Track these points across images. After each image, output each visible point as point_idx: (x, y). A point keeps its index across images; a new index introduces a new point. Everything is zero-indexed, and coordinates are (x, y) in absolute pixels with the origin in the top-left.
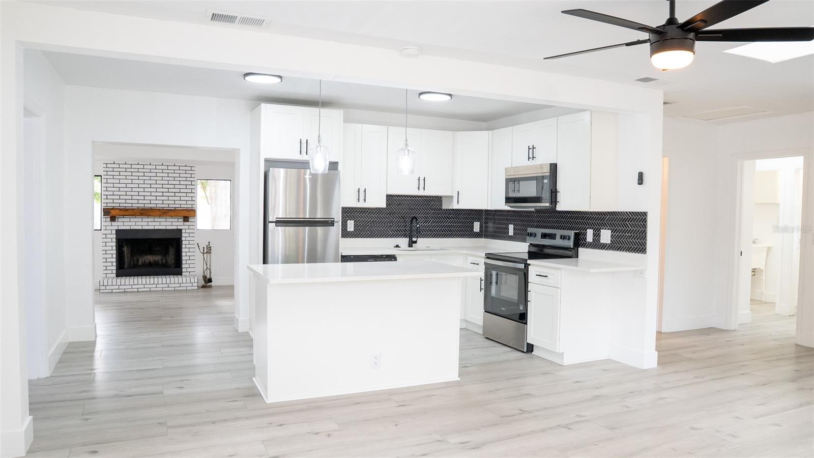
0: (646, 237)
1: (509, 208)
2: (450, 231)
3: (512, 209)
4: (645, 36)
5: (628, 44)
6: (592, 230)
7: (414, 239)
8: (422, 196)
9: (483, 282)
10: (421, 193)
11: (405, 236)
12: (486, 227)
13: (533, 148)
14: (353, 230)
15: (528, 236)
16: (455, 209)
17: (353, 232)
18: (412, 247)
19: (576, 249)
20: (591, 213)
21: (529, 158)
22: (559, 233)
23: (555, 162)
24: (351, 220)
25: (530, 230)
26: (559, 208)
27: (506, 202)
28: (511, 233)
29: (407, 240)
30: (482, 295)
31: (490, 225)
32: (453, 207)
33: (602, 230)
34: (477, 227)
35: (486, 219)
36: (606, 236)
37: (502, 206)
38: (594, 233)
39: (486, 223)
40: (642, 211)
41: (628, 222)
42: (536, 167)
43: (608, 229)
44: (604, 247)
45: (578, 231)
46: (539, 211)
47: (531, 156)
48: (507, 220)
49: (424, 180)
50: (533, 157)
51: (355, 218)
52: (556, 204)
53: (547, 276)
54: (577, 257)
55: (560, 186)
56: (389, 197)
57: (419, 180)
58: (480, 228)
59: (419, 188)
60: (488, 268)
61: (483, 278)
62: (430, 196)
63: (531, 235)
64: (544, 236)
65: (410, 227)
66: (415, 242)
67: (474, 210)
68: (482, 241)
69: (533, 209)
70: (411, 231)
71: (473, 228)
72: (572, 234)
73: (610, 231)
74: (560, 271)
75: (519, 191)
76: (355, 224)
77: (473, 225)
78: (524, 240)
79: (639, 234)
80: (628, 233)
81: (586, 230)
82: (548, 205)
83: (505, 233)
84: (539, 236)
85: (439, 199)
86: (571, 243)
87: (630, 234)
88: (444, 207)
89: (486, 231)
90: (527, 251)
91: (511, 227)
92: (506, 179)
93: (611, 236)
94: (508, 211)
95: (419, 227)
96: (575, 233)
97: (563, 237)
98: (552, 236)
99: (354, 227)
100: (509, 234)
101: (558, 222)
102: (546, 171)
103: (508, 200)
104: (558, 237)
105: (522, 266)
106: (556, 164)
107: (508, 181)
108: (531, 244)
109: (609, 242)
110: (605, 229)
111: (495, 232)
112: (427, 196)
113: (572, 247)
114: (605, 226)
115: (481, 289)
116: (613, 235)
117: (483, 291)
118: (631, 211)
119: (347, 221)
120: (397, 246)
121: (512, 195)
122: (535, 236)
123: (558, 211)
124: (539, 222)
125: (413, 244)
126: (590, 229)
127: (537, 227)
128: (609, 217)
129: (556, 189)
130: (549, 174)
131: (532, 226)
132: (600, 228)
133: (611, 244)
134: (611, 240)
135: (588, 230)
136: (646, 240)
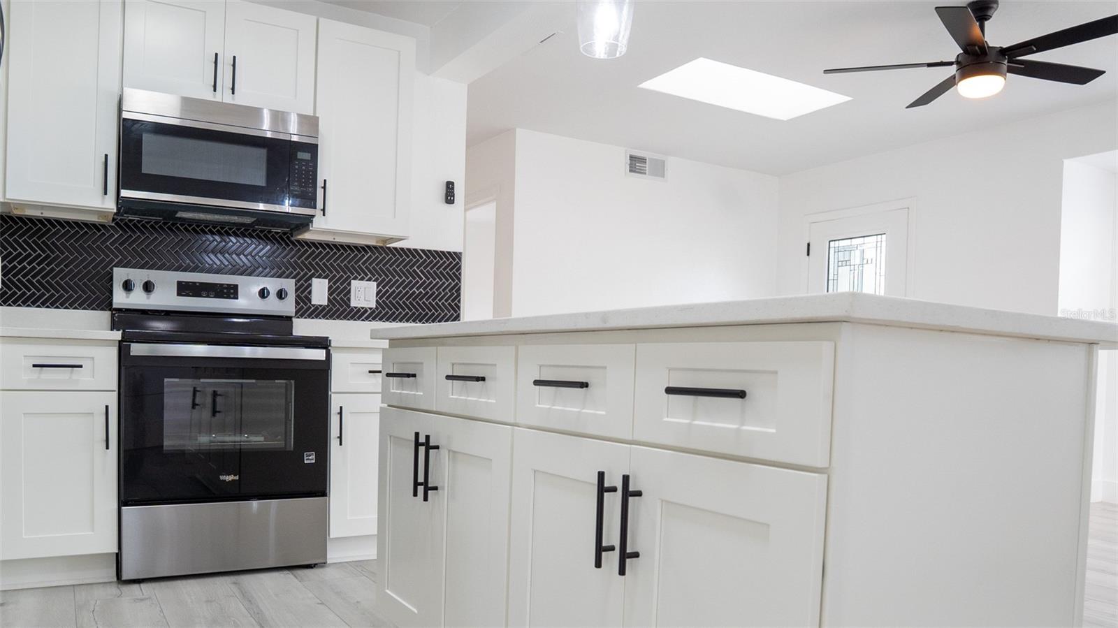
0: (459, 295)
6: (327, 280)
13: (234, 63)
33: (352, 281)
36: (364, 293)
38: (330, 288)
40: (452, 250)
41: (418, 268)
43: (369, 280)
44: (358, 315)
64: (185, 289)
73: (375, 283)
79: (440, 293)
80: (418, 289)
81: (308, 279)
84: (168, 288)
86: (289, 307)
87: (424, 289)
93: (377, 294)
104: (245, 292)
109: (373, 305)
110: (362, 279)
113: (291, 314)
114: (363, 275)
116: (380, 291)
118: (426, 248)
126: (319, 277)
128: (370, 257)
132: (349, 277)
133: (377, 308)
134: (377, 301)
135: (314, 280)
136: (459, 301)
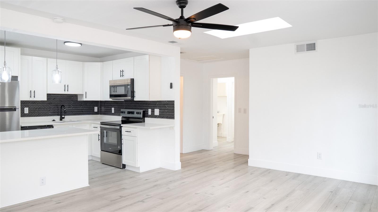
0: (174, 112)
1: (112, 100)
2: (82, 111)
3: (113, 100)
4: (171, 23)
5: (164, 26)
6: (151, 109)
7: (63, 116)
8: (67, 94)
9: (100, 136)
10: (66, 93)
11: (58, 115)
12: (101, 109)
13: (123, 71)
14: (28, 113)
15: (121, 113)
16: (85, 101)
17: (28, 114)
18: (62, 120)
19: (144, 118)
20: (150, 101)
21: (121, 76)
22: (136, 111)
23: (133, 78)
24: (26, 107)
25: (122, 110)
26: (136, 99)
27: (110, 97)
28: (113, 112)
29: (59, 117)
30: (99, 142)
31: (103, 108)
32: (83, 99)
33: (155, 109)
34: (96, 109)
35: (100, 105)
36: (157, 112)
37: (108, 98)
38: (151, 111)
39: (101, 107)
40: (172, 100)
41: (166, 105)
42: (125, 80)
43: (158, 109)
44: (156, 117)
45: (144, 110)
46: (126, 101)
47: (122, 75)
48: (111, 105)
49: (68, 86)
50: (123, 76)
51: (29, 106)
52: (134, 98)
53: (130, 132)
54: (145, 122)
55: (135, 89)
56: (48, 95)
57: (65, 86)
58: (98, 110)
59: (65, 90)
60: (102, 129)
61: (100, 134)
62: (71, 95)
63: (122, 112)
64: (129, 113)
65: (61, 110)
66: (64, 118)
67: (95, 101)
68: (99, 116)
69: (123, 100)
70: (61, 112)
71: (94, 110)
72: (141, 111)
73: (159, 110)
74: (136, 129)
75: (116, 91)
76: (29, 110)
77: (94, 109)
78: (119, 115)
79: (171, 110)
81: (148, 109)
82: (130, 98)
83: (110, 112)
84: (126, 113)
85: (76, 96)
86: (141, 116)
87: (167, 110)
88: (79, 100)
89: (101, 111)
90: (121, 120)
91: (113, 109)
92: (110, 86)
93: (159, 112)
94: (111, 101)
95: (66, 110)
96: (143, 111)
97: (138, 113)
98: (133, 113)
99: (29, 111)
100: (112, 112)
101: (135, 106)
102: (129, 82)
103: (111, 96)
104: (135, 113)
105: (118, 127)
106: (134, 79)
107: (111, 87)
108: (123, 117)
110: (157, 109)
111: (105, 111)
112: (70, 94)
113: (142, 117)
114: (156, 107)
115: (99, 140)
117: (100, 141)
118: (167, 100)
119: (24, 108)
120: (54, 120)
121: (113, 93)
122: (125, 113)
123: (135, 101)
124: (126, 106)
125: (63, 119)
126: (150, 109)
127: (125, 108)
128: (158, 103)
129: (134, 91)
130: (130, 83)
131: (123, 108)
132: (154, 108)
133: (159, 115)
134: (159, 114)
135: (149, 109)
136: (174, 113)
